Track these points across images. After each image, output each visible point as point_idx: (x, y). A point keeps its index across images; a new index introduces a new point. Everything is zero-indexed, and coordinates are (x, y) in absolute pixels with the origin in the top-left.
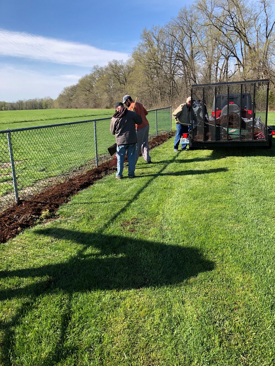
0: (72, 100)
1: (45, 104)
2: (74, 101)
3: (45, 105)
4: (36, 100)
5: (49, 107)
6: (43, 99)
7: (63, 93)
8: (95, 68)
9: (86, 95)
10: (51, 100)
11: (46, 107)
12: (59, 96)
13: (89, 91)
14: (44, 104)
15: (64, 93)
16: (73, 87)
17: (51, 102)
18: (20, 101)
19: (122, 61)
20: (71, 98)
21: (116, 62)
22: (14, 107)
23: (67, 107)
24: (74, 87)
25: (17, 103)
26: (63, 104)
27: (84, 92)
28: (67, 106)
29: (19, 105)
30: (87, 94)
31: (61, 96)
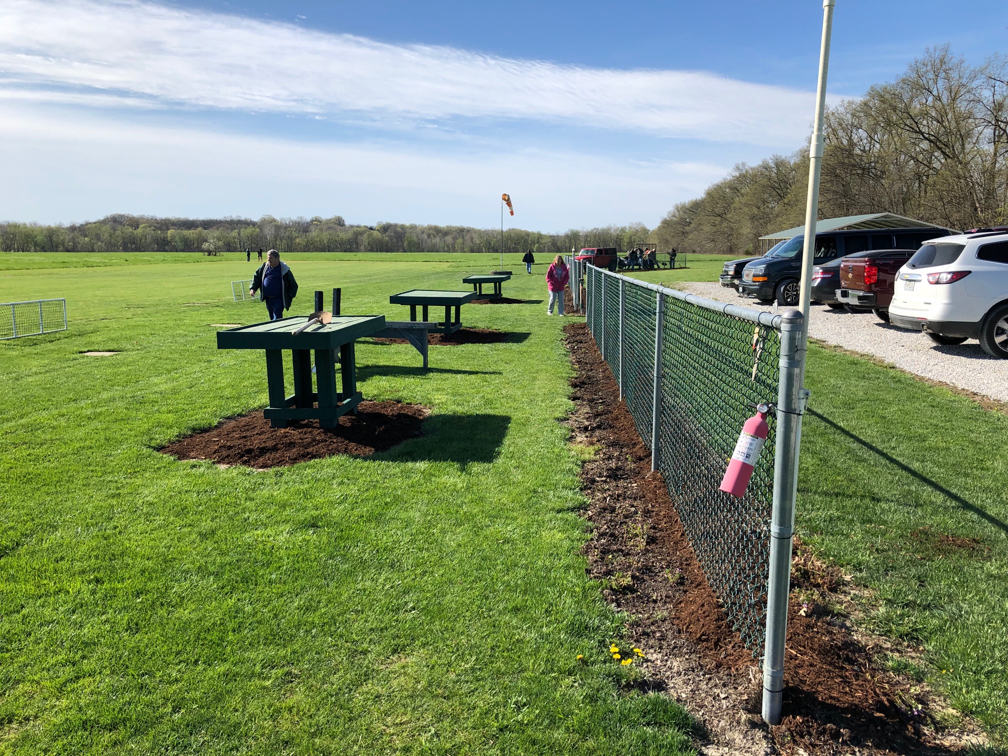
1: (628, 239)
3: (628, 243)
6: (625, 228)
7: (670, 215)
10: (645, 231)
12: (663, 222)
14: (625, 239)
15: (674, 216)
17: (642, 236)
20: (687, 229)
22: (559, 244)
25: (567, 236)
29: (570, 240)
30: (717, 223)
31: (666, 223)
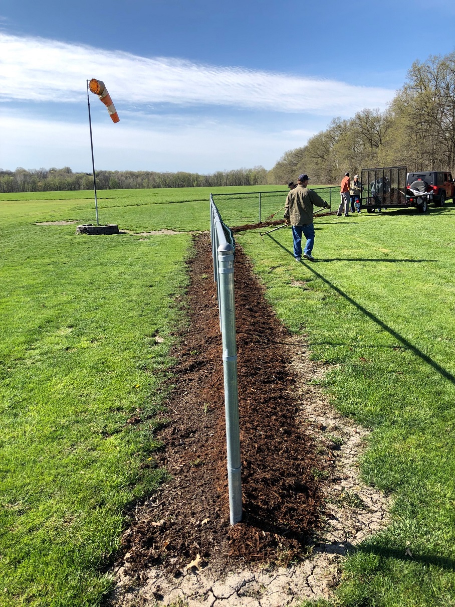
0: (295, 171)
1: (254, 177)
3: (254, 179)
4: (241, 170)
5: (259, 182)
6: (252, 169)
7: (282, 159)
8: (334, 122)
9: (317, 164)
10: (264, 171)
11: (256, 182)
12: (277, 165)
13: (322, 157)
14: (252, 177)
15: (285, 160)
16: (299, 151)
17: (263, 174)
18: (218, 173)
19: (378, 110)
20: (295, 168)
21: (367, 113)
24: (301, 150)
25: (215, 176)
26: (280, 177)
27: (314, 159)
29: (217, 179)
31: (280, 165)
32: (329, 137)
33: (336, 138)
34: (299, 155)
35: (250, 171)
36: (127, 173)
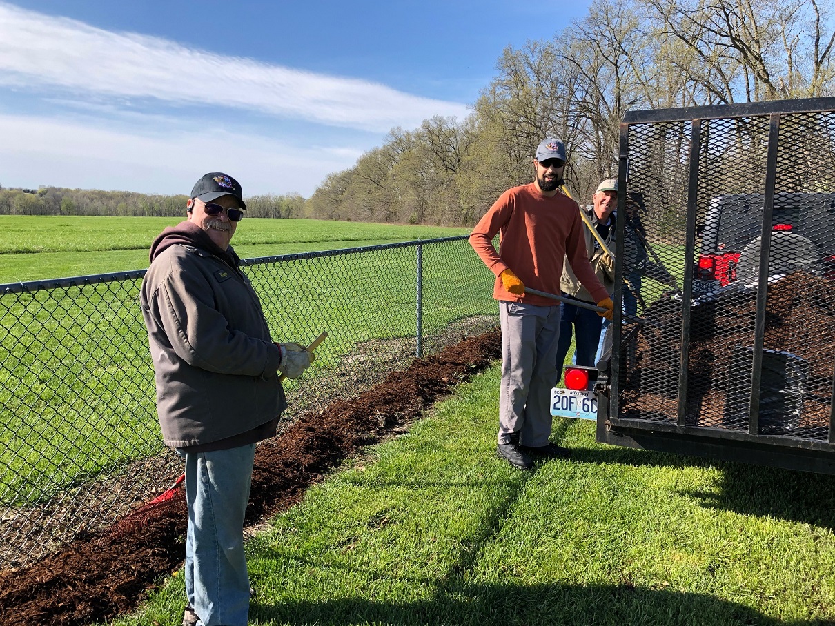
0: (340, 201)
2: (344, 204)
3: (287, 210)
5: (293, 215)
6: (283, 196)
7: (323, 184)
8: (393, 134)
9: (370, 192)
10: (301, 200)
11: (289, 214)
12: (316, 191)
13: (378, 183)
14: (284, 207)
15: (327, 185)
16: (346, 174)
17: (299, 204)
19: (453, 120)
21: (440, 121)
23: (331, 218)
24: (349, 173)
26: (321, 209)
27: (365, 185)
28: (330, 213)
30: (373, 190)
31: (320, 192)
32: (387, 155)
33: (397, 158)
34: (346, 180)
35: (281, 198)
36: (94, 192)
